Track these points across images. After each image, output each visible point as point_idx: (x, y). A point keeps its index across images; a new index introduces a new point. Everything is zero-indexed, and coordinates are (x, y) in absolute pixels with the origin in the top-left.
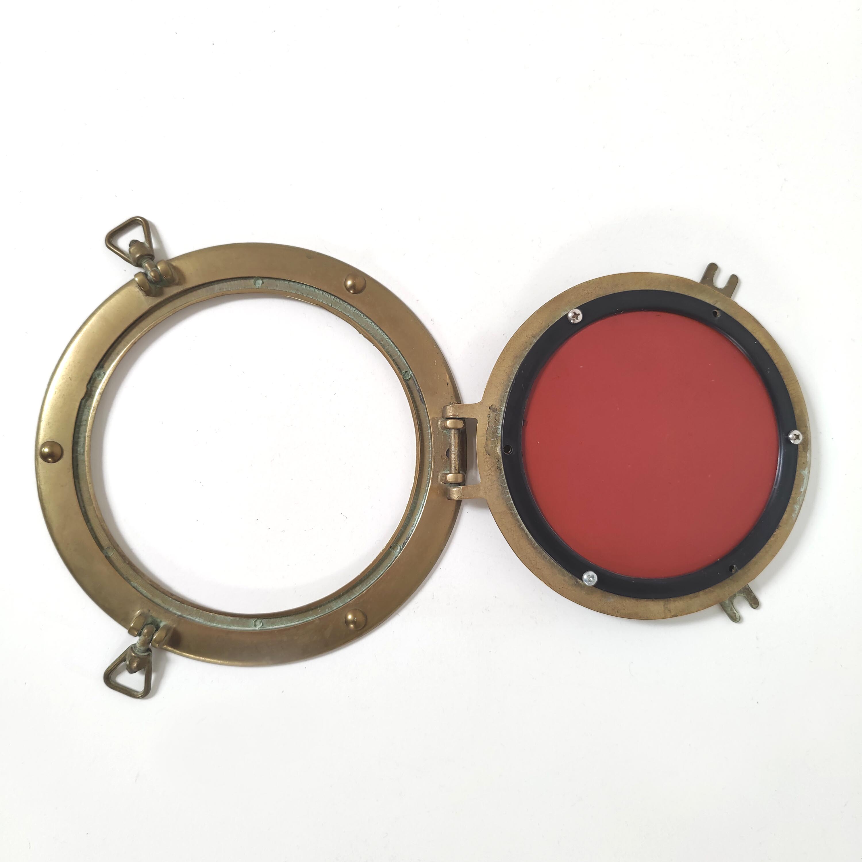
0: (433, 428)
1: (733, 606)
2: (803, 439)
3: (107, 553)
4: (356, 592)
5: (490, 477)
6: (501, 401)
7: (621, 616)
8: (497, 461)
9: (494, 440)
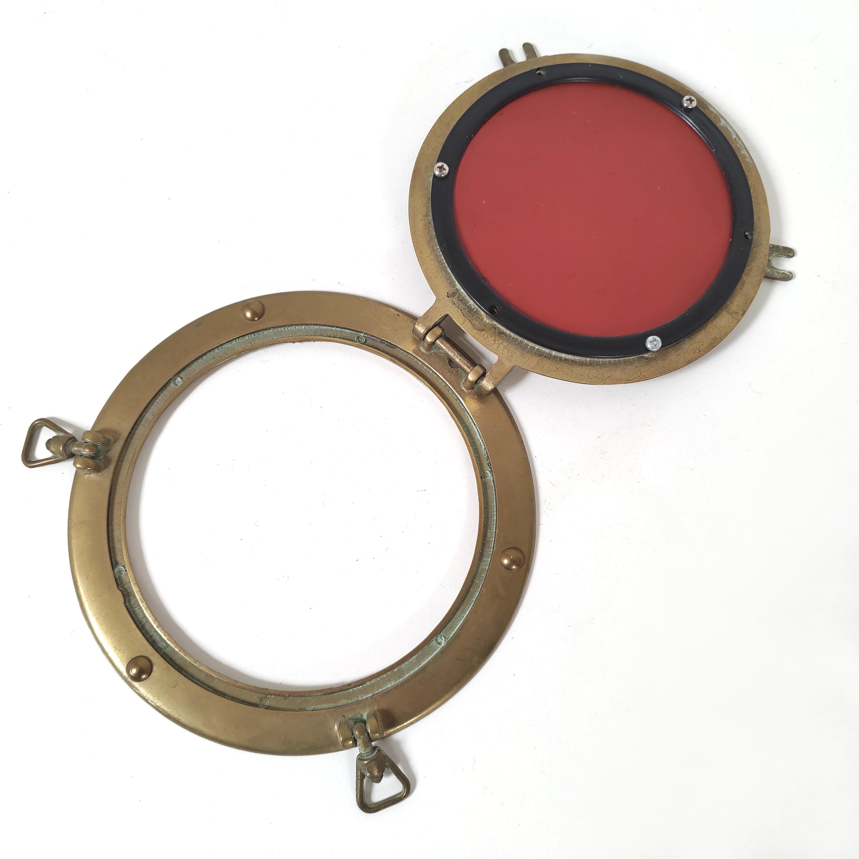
0: (421, 357)
1: (777, 269)
2: (696, 99)
3: (265, 706)
4: (490, 538)
5: (502, 346)
6: (452, 283)
7: (705, 351)
8: (494, 329)
9: (475, 316)
